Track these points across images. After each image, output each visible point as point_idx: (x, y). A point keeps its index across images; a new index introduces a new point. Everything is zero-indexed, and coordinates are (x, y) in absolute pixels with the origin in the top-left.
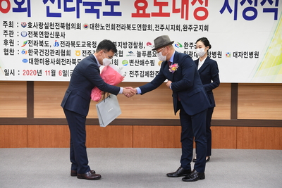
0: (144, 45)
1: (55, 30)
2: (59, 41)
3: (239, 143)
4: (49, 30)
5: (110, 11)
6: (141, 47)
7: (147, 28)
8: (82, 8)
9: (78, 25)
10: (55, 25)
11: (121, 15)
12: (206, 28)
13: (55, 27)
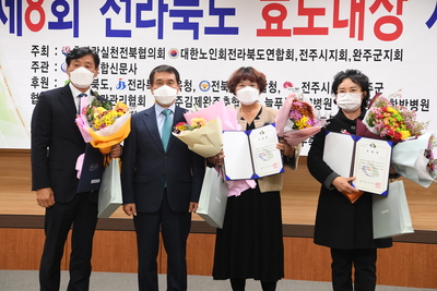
0: (279, 87)
1: (120, 61)
2: (126, 79)
4: (109, 61)
5: (218, 26)
6: (273, 91)
7: (285, 56)
8: (168, 21)
9: (160, 50)
10: (120, 50)
11: (237, 33)
12: (399, 55)
13: (119, 55)
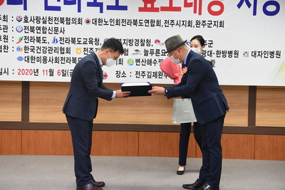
0: (152, 42)
1: (54, 25)
2: (58, 37)
3: (257, 152)
4: (47, 25)
5: (115, 5)
6: (149, 45)
7: (156, 24)
9: (79, 19)
10: (54, 19)
11: (126, 9)
12: (222, 24)
13: (54, 22)
